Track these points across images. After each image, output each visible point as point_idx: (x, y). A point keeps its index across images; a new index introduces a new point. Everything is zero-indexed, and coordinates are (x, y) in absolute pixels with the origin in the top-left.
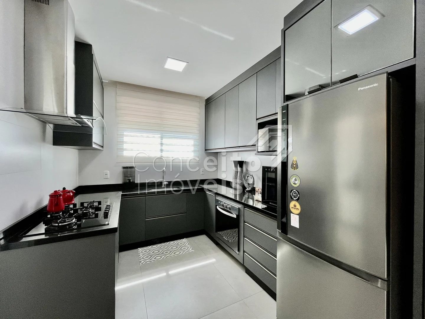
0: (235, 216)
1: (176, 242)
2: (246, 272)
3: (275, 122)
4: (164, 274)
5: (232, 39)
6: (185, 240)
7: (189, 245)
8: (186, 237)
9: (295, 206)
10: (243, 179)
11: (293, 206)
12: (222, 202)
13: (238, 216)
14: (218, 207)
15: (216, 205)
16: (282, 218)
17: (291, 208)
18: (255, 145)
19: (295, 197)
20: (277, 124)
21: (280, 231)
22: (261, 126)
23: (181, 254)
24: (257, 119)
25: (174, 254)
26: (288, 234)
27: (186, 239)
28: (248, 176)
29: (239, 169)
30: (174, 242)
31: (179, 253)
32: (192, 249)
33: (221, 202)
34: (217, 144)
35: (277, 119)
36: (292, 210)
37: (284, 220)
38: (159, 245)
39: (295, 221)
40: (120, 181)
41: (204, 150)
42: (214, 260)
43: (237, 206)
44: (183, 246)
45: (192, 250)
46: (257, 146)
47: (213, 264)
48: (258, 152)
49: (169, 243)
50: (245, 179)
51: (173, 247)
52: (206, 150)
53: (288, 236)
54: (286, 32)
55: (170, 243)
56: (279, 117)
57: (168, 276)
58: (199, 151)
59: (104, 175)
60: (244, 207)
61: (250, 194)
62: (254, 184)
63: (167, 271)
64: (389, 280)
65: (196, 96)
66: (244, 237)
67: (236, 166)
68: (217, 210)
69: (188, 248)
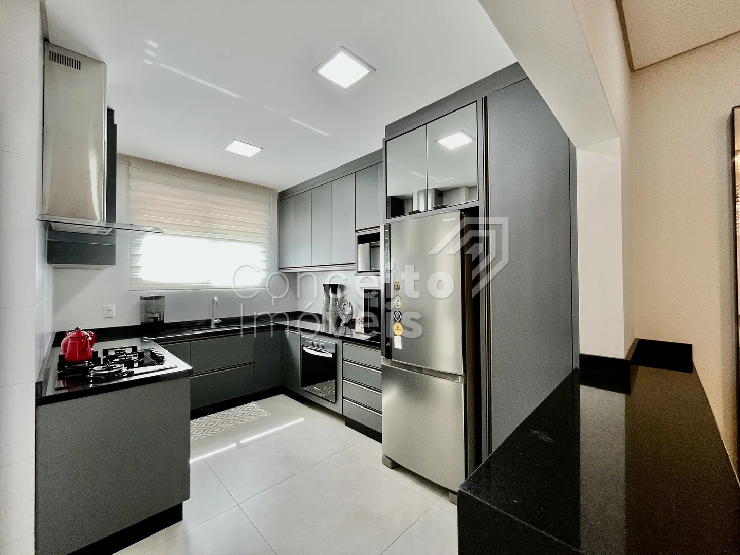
0: (330, 356)
1: (239, 408)
2: (346, 425)
3: (376, 237)
4: (235, 445)
5: (326, 134)
6: (253, 404)
7: (261, 409)
8: (255, 400)
9: (398, 327)
10: (338, 309)
11: (396, 328)
12: (312, 340)
13: (335, 355)
14: (305, 349)
15: (303, 346)
16: (386, 343)
17: (394, 330)
18: (355, 263)
19: (398, 319)
20: (379, 240)
21: (385, 357)
22: (362, 240)
23: (251, 420)
24: (356, 231)
25: (242, 421)
26: (393, 357)
27: (255, 403)
28: (345, 304)
29: (331, 295)
30: (237, 409)
31: (248, 420)
32: (267, 412)
33: (309, 340)
34: (298, 260)
35: (379, 234)
36: (396, 332)
37: (388, 344)
38: (212, 416)
39: (398, 344)
40: (136, 322)
41: (277, 268)
42: (302, 419)
43: (333, 342)
44: (252, 411)
45: (268, 414)
46: (356, 264)
47: (301, 423)
48: (358, 272)
49: (229, 410)
50: (340, 308)
51: (236, 414)
52: (279, 269)
53: (392, 360)
54: (387, 142)
55: (231, 410)
56: (382, 231)
57: (240, 447)
58: (269, 270)
59: (106, 311)
60: (343, 342)
61: (347, 328)
62: (352, 314)
63: (237, 441)
64: (466, 375)
65: (264, 188)
66: (343, 379)
67: (327, 292)
68: (304, 353)
69: (261, 412)
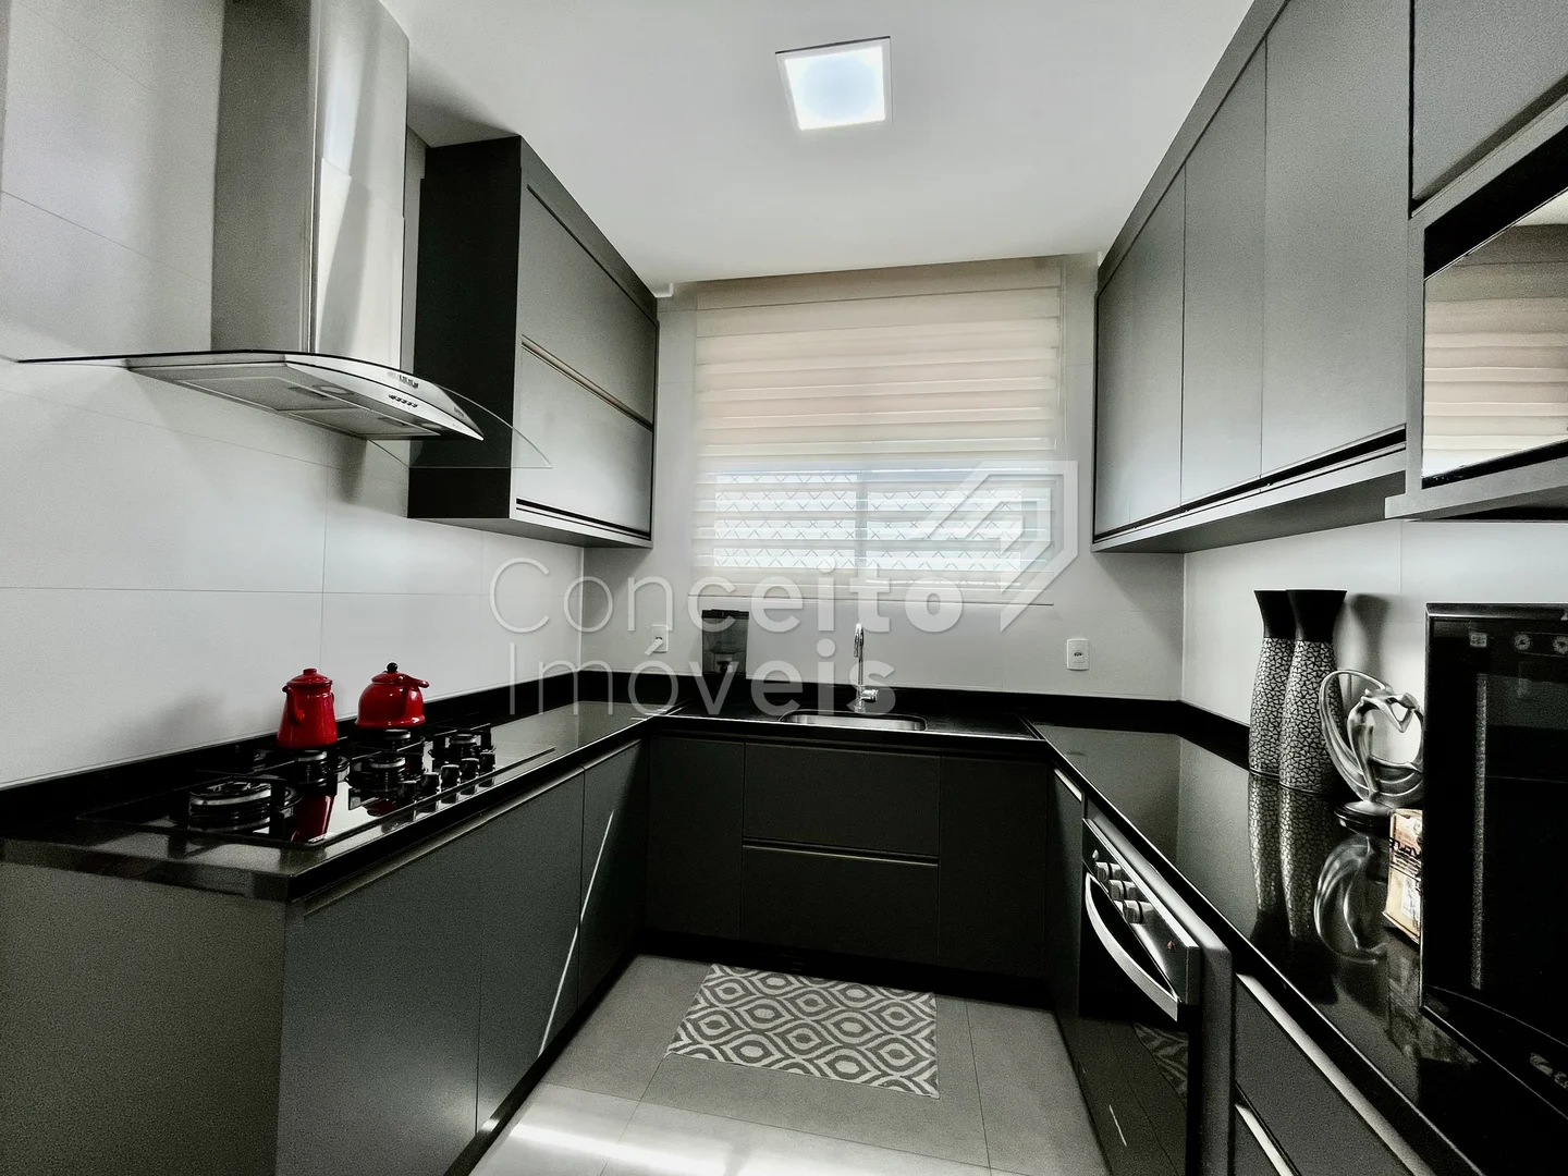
1: (878, 994)
6: (922, 1003)
7: (927, 1045)
23: (862, 1079)
25: (832, 1064)
27: (933, 1002)
28: (1368, 707)
30: (870, 996)
31: (855, 1069)
32: (931, 1081)
41: (1089, 538)
44: (898, 1034)
45: (928, 1087)
49: (847, 988)
51: (848, 1019)
52: (1096, 538)
55: (851, 993)
69: (919, 1059)
